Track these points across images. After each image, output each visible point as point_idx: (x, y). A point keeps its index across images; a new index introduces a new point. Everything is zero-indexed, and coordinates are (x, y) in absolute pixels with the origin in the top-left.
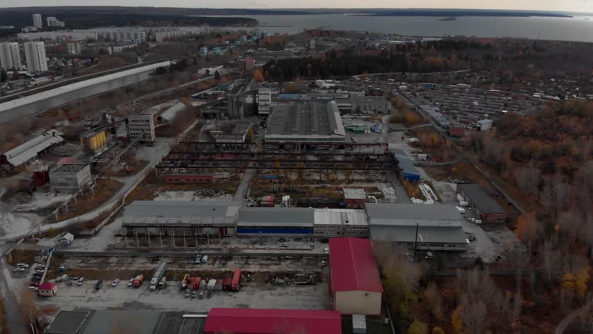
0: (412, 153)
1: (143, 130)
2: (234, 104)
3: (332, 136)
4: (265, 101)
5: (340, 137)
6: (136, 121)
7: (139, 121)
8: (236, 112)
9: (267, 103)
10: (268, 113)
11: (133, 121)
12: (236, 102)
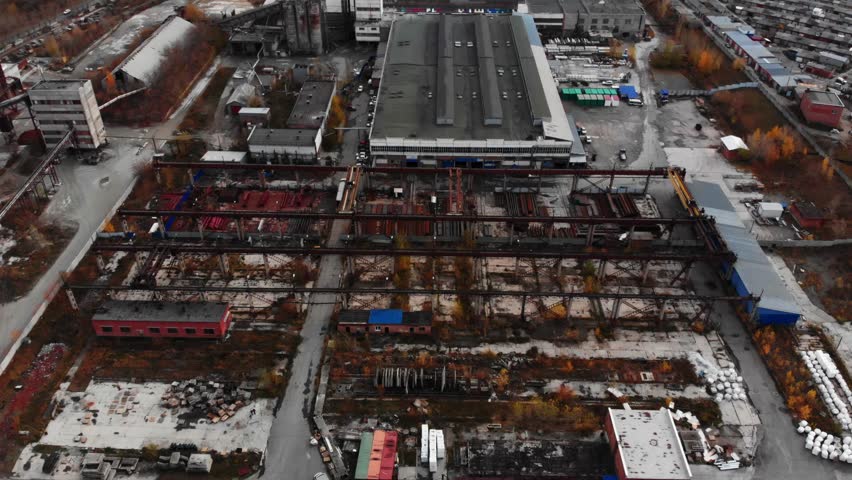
0: (739, 189)
1: (69, 123)
2: (300, 22)
3: (540, 142)
4: (371, 9)
5: (558, 144)
6: (49, 102)
7: (56, 102)
8: (304, 39)
9: (376, 15)
10: (377, 39)
11: (42, 102)
12: (302, 18)
